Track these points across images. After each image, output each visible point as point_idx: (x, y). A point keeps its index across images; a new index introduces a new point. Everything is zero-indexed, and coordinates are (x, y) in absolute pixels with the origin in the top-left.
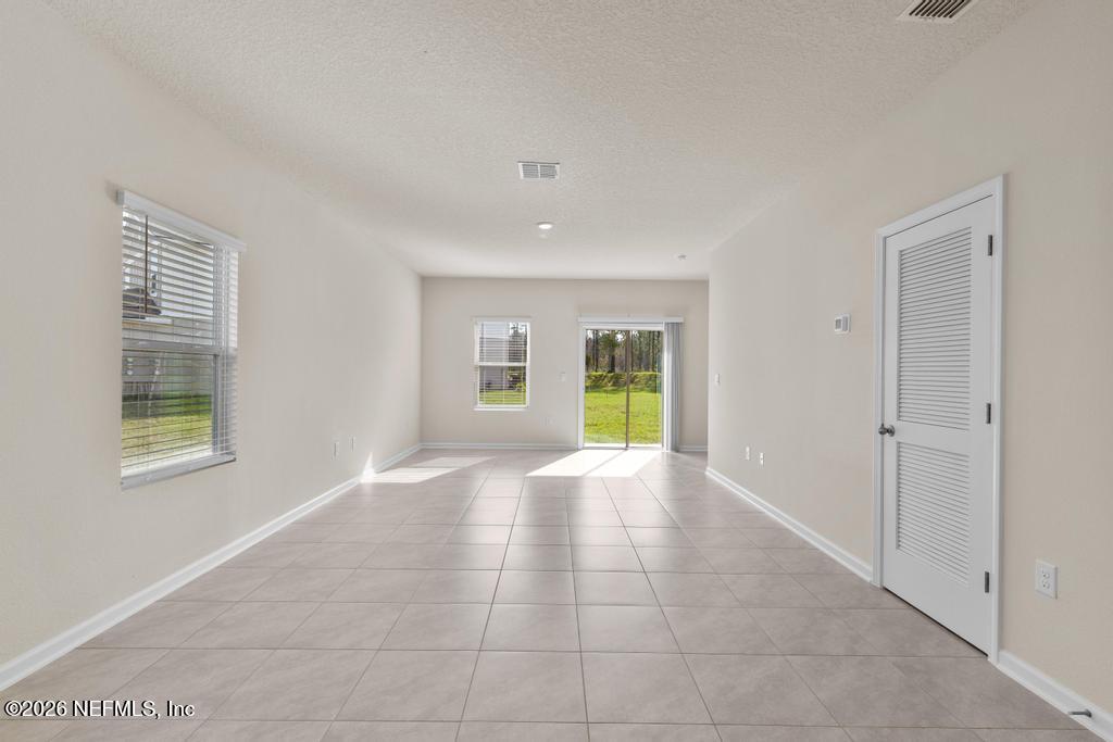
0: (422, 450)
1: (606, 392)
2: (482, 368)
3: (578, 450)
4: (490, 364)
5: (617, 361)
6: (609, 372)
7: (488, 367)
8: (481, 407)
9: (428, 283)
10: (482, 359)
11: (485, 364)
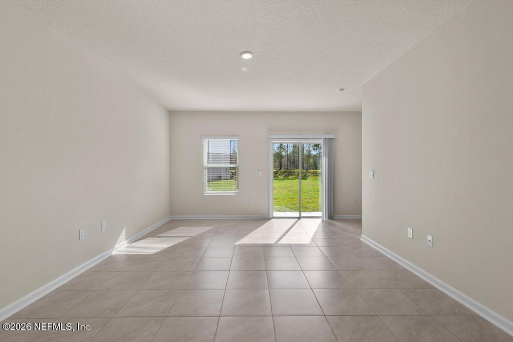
0: (171, 220)
1: (281, 180)
2: (209, 168)
3: (270, 219)
4: (214, 166)
5: (283, 164)
6: (280, 170)
7: (213, 168)
8: (209, 191)
9: (173, 114)
10: (208, 163)
11: (210, 166)
